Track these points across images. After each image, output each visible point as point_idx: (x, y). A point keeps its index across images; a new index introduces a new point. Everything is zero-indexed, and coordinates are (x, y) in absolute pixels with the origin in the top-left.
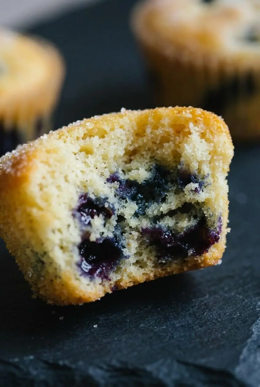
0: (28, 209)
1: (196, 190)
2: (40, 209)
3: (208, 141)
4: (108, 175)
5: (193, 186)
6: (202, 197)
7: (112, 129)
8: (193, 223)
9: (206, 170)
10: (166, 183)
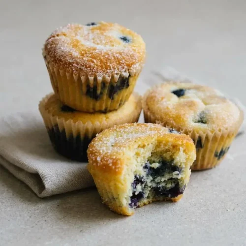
0: (117, 183)
1: (178, 174)
2: (122, 185)
3: (186, 153)
4: (144, 165)
5: (177, 172)
6: (179, 177)
7: (148, 144)
8: (173, 185)
9: (183, 166)
10: (165, 168)
